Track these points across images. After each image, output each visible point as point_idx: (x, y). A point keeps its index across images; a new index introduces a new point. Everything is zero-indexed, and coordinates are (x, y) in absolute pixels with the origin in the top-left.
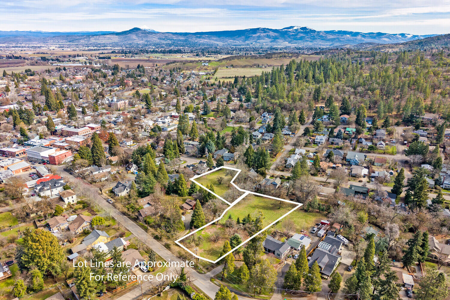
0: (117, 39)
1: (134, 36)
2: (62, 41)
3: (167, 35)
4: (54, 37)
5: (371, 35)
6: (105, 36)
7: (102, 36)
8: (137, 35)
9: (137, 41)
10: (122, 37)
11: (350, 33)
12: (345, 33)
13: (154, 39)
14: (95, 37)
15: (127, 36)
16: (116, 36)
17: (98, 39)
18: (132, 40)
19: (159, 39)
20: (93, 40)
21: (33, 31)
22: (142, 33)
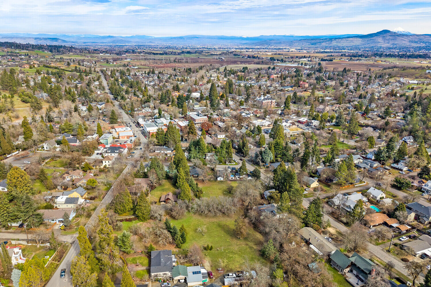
0: (360, 42)
1: (380, 39)
2: (305, 44)
3: (422, 37)
4: (300, 40)
6: (348, 39)
7: (344, 39)
8: (383, 37)
9: (382, 44)
10: (366, 39)
13: (403, 42)
14: (337, 40)
15: (372, 38)
16: (360, 39)
17: (339, 42)
18: (376, 43)
19: (410, 41)
20: (334, 43)
21: (287, 35)
22: (391, 36)
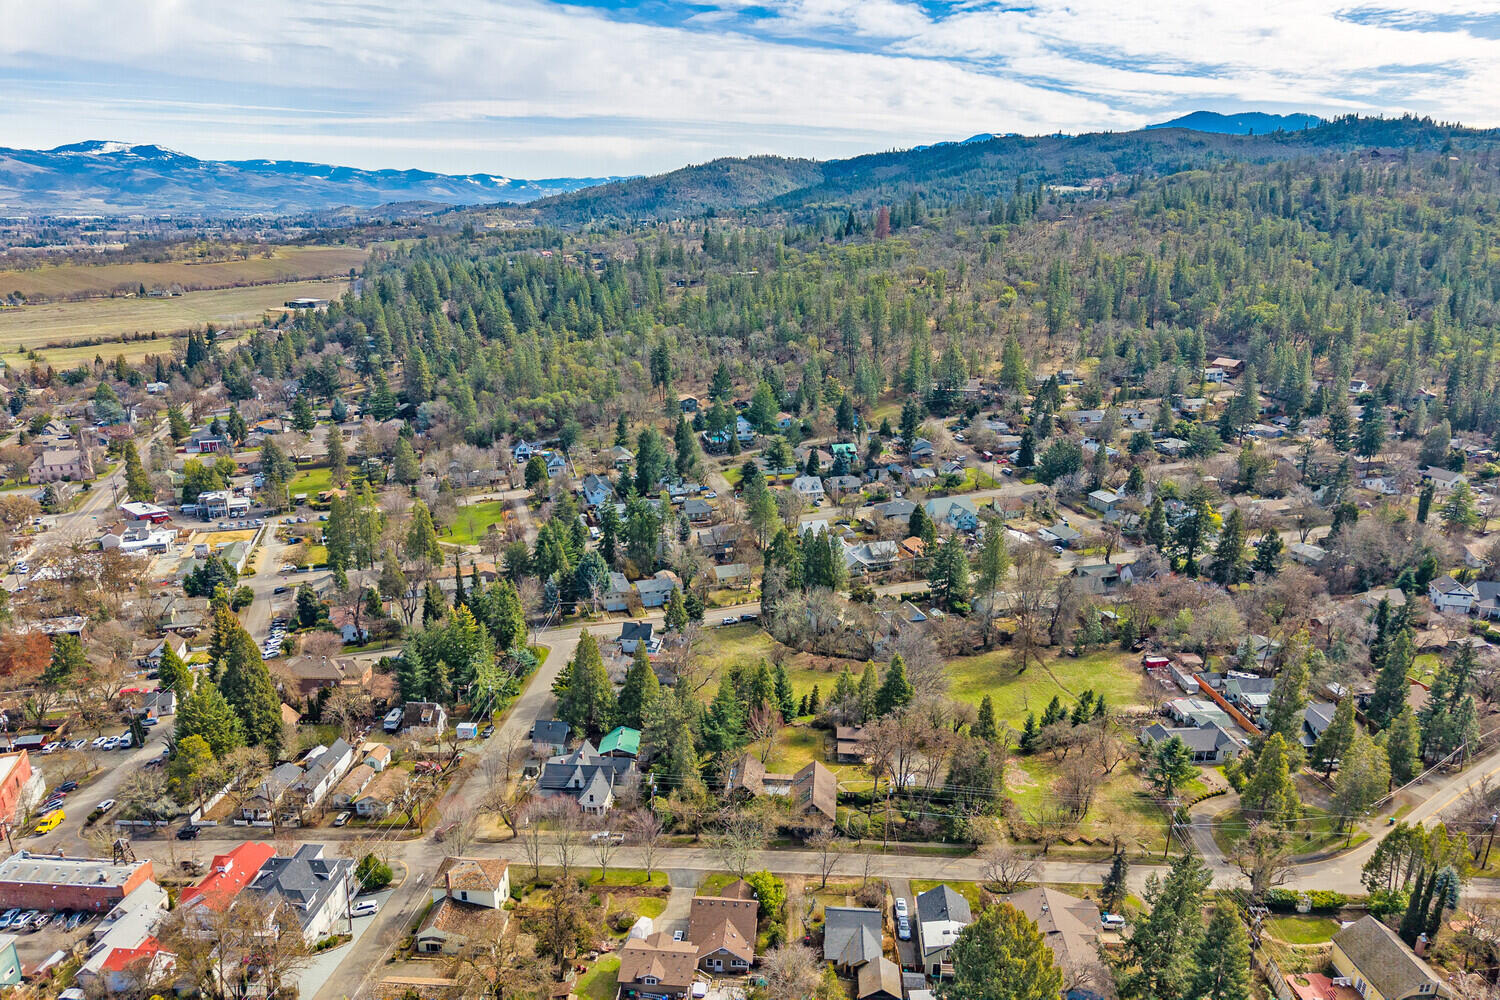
5: (389, 177)
11: (323, 170)
12: (304, 168)
